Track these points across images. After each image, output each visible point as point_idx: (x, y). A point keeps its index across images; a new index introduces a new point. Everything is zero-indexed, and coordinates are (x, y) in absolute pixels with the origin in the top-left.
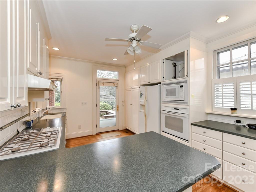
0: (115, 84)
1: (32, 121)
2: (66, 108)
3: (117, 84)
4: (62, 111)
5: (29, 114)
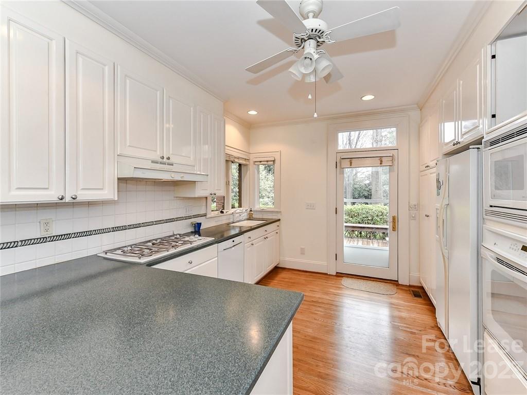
0: (384, 159)
1: (199, 225)
2: (280, 212)
3: (391, 158)
4: (275, 217)
5: (205, 215)
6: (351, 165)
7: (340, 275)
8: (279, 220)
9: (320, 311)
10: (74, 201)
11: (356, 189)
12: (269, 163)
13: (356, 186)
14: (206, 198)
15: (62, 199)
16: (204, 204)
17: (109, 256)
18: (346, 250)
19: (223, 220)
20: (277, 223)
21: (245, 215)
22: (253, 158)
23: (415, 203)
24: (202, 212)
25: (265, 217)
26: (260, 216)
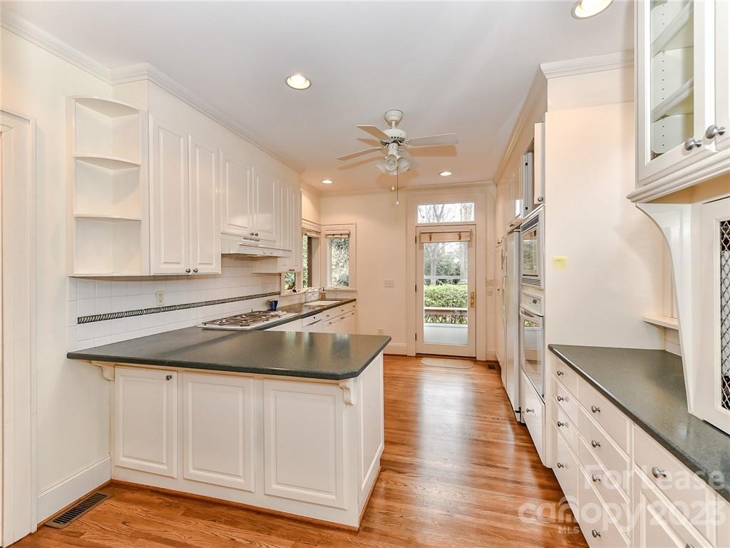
0: (462, 234)
1: (276, 302)
2: (356, 291)
3: (469, 234)
4: (350, 297)
5: (279, 293)
6: (430, 240)
7: (419, 356)
8: (355, 300)
9: (401, 383)
10: (196, 274)
11: (442, 267)
12: (343, 236)
13: (442, 263)
14: (280, 274)
15: (189, 272)
16: (278, 281)
17: (208, 326)
18: (426, 329)
19: (295, 301)
20: (353, 303)
21: (316, 296)
22: (324, 231)
23: (492, 278)
24: (277, 290)
25: (338, 297)
26: (333, 296)
